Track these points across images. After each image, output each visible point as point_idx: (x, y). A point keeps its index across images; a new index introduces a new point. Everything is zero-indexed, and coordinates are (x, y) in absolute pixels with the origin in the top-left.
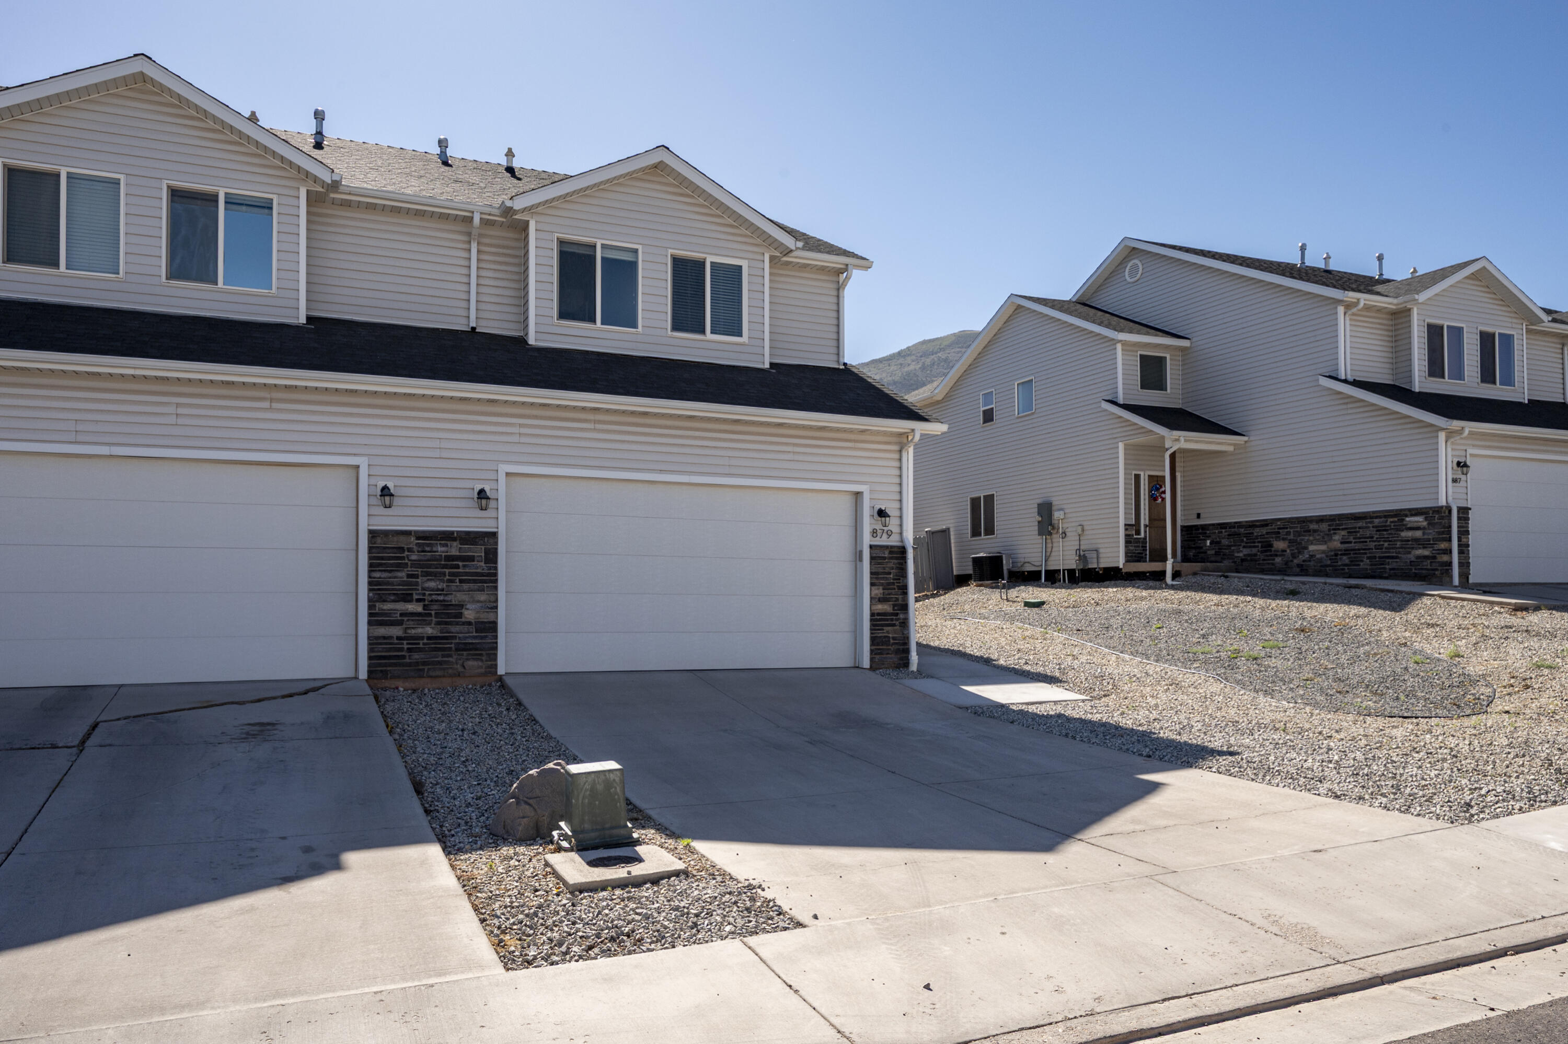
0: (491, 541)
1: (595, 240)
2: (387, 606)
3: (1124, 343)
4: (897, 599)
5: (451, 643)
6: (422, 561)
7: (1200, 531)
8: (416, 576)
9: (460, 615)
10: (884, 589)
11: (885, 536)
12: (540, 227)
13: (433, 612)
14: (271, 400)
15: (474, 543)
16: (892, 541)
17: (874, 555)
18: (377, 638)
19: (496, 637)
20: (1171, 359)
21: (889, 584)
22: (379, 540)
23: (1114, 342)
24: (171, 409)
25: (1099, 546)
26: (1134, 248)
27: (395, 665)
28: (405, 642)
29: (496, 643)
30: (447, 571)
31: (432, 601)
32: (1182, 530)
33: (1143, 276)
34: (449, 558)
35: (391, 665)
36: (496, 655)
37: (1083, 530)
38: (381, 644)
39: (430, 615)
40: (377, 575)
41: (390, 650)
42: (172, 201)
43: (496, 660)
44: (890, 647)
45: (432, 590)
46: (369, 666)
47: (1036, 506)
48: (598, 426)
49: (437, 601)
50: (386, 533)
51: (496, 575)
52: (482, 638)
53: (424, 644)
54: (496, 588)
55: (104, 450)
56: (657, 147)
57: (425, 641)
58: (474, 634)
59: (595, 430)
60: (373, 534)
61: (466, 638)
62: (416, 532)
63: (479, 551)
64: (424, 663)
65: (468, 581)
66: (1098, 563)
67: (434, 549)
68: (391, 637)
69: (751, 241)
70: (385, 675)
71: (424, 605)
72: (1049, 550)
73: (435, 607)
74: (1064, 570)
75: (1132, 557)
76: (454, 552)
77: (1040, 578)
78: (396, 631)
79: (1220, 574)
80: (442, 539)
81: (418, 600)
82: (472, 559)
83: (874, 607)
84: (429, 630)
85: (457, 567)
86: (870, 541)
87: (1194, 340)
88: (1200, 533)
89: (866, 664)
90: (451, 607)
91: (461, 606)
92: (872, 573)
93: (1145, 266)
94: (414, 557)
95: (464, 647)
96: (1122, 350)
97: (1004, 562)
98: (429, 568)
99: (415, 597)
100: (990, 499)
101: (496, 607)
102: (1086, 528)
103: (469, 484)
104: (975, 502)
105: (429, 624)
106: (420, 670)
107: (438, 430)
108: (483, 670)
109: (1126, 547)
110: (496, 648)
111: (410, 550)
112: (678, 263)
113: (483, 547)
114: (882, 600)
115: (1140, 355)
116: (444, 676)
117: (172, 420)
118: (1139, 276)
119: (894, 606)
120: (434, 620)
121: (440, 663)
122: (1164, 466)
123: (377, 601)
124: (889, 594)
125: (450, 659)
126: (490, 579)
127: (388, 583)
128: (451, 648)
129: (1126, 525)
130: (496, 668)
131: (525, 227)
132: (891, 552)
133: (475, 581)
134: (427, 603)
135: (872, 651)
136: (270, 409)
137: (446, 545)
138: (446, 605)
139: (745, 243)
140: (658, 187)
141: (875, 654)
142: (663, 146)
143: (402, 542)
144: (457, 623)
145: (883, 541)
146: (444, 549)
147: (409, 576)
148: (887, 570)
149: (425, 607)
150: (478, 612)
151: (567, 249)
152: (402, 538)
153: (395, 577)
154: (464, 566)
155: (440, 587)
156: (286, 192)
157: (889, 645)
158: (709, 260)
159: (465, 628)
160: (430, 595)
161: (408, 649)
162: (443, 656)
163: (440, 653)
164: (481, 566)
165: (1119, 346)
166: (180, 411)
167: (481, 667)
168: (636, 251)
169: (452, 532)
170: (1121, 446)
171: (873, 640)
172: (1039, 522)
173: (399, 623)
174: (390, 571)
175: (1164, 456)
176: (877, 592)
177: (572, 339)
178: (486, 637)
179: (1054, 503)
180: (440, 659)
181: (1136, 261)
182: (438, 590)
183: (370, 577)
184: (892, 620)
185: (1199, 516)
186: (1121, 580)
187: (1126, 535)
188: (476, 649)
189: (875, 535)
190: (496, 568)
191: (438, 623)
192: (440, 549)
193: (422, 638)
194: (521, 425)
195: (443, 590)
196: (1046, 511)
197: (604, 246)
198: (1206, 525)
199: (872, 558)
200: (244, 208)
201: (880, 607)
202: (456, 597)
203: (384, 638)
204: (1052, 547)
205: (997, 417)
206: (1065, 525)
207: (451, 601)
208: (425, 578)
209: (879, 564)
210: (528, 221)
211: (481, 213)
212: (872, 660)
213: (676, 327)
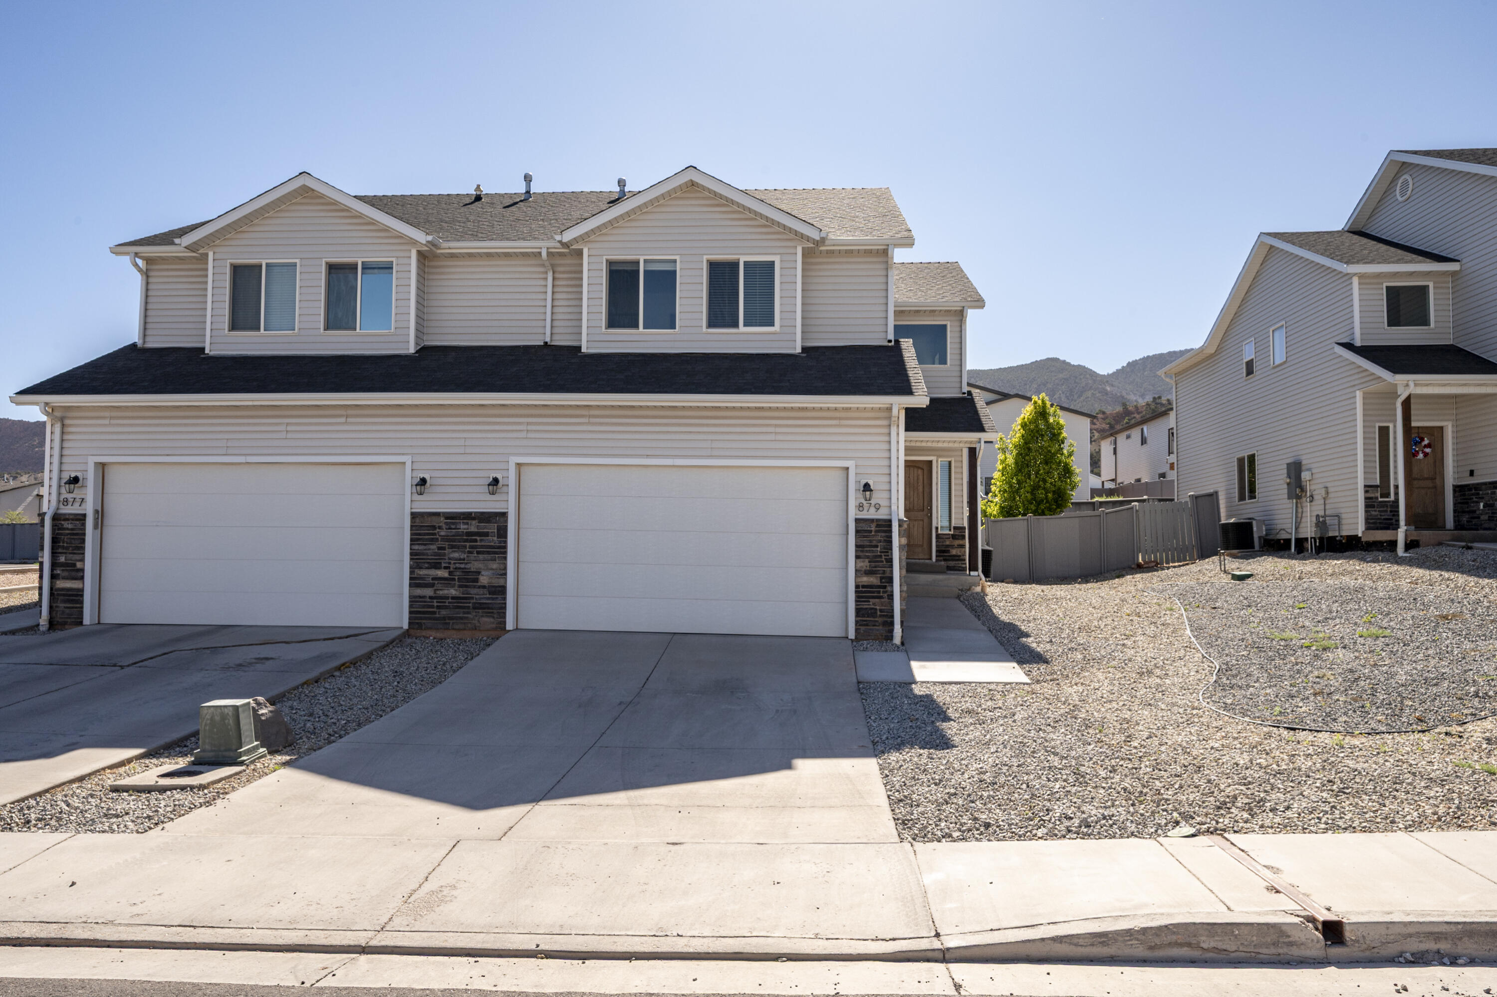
0: (502, 519)
1: (638, 257)
2: (423, 572)
3: (1362, 276)
4: (884, 572)
5: (470, 603)
6: (448, 536)
7: (1473, 491)
8: (444, 549)
9: (477, 580)
10: (869, 562)
11: (873, 510)
12: (593, 252)
13: (456, 578)
14: (347, 417)
15: (489, 522)
16: (882, 515)
17: (860, 529)
18: (415, 597)
19: (505, 599)
20: (1434, 288)
21: (876, 556)
22: (417, 520)
23: (1350, 276)
24: (283, 428)
25: (1342, 511)
26: (1404, 163)
27: (430, 619)
28: (435, 601)
29: (505, 604)
30: (468, 544)
31: (456, 568)
32: (1455, 491)
33: (1414, 192)
34: (469, 534)
35: (425, 618)
36: (505, 613)
37: (1327, 493)
38: (417, 602)
39: (454, 579)
40: (416, 547)
41: (424, 607)
42: (330, 273)
43: (505, 617)
44: (876, 619)
45: (456, 560)
46: (410, 618)
47: (1285, 466)
48: (592, 420)
49: (460, 568)
50: (422, 515)
51: (505, 547)
52: (493, 599)
53: (449, 603)
54: (505, 558)
55: (241, 459)
56: (686, 168)
57: (450, 600)
58: (488, 596)
59: (589, 423)
60: (414, 516)
61: (481, 599)
62: (444, 513)
63: (492, 528)
64: (451, 618)
65: (483, 553)
66: (1339, 530)
67: (458, 527)
68: (424, 597)
69: (785, 237)
70: (420, 626)
71: (450, 572)
72: (1300, 515)
73: (458, 573)
74: (1311, 538)
75: (1372, 524)
76: (473, 529)
77: (1290, 549)
78: (428, 592)
79: (1463, 544)
80: (464, 519)
81: (445, 568)
82: (486, 534)
83: (859, 580)
84: (453, 592)
85: (476, 541)
86: (856, 515)
87: (1464, 261)
88: (1473, 495)
89: (852, 635)
90: (470, 574)
91: (479, 573)
92: (857, 546)
93: (1415, 180)
94: (443, 533)
95: (479, 606)
96: (1359, 284)
97: (1255, 529)
98: (454, 542)
99: (443, 565)
100: (1252, 458)
101: (505, 574)
102: (1330, 490)
103: (482, 474)
104: (1241, 461)
105: (453, 586)
106: (446, 623)
107: (464, 431)
108: (494, 626)
109: (1366, 511)
110: (505, 608)
111: (440, 528)
112: (714, 266)
113: (496, 525)
114: (868, 573)
115: (1387, 287)
116: (465, 629)
117: (283, 435)
118: (1409, 193)
119: (881, 578)
120: (457, 583)
121: (461, 618)
122: (1395, 415)
123: (415, 568)
124: (875, 567)
125: (469, 616)
126: (501, 551)
127: (423, 554)
128: (469, 607)
129: (1365, 486)
130: (505, 624)
131: (580, 253)
132: (878, 526)
133: (488, 553)
134: (451, 569)
135: (857, 622)
136: (346, 423)
137: (467, 524)
138: (466, 572)
139: (779, 239)
140: (693, 202)
141: (860, 625)
142: (691, 166)
143: (435, 521)
144: (475, 587)
145: (871, 514)
146: (466, 527)
147: (439, 548)
148: (874, 543)
149: (450, 573)
150: (491, 578)
151: (614, 268)
152: (434, 518)
153: (429, 549)
154: (481, 540)
155: (462, 557)
156: (402, 254)
157: (876, 617)
158: (743, 259)
159: (481, 591)
160: (454, 563)
161: (437, 606)
162: (464, 613)
163: (462, 610)
164: (494, 540)
165: (1355, 281)
166: (289, 428)
167: (493, 623)
168: (675, 261)
169: (470, 513)
170: (1359, 395)
171: (859, 612)
172: (1288, 484)
173: (432, 585)
174: (425, 545)
175: (1395, 404)
176: (862, 564)
177: (613, 344)
178: (497, 598)
179: (1304, 462)
180: (461, 615)
181: (1406, 176)
182: (460, 559)
183: (411, 549)
184: (879, 592)
185: (1472, 473)
186: (1361, 550)
187: (1366, 498)
188: (488, 608)
189: (861, 509)
190: (506, 542)
191: (460, 586)
192: (462, 526)
193: (447, 598)
194: (528, 424)
195: (464, 559)
196: (1295, 469)
197: (646, 261)
198: (1478, 484)
199: (857, 532)
200: (376, 271)
201: (865, 580)
202: (474, 566)
203: (420, 597)
204: (1302, 512)
205: (1258, 368)
206: (1313, 487)
207: (470, 568)
208: (451, 550)
209: (864, 537)
210: (582, 249)
211: (548, 248)
212: (857, 630)
213: (711, 324)
